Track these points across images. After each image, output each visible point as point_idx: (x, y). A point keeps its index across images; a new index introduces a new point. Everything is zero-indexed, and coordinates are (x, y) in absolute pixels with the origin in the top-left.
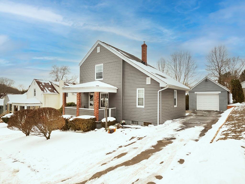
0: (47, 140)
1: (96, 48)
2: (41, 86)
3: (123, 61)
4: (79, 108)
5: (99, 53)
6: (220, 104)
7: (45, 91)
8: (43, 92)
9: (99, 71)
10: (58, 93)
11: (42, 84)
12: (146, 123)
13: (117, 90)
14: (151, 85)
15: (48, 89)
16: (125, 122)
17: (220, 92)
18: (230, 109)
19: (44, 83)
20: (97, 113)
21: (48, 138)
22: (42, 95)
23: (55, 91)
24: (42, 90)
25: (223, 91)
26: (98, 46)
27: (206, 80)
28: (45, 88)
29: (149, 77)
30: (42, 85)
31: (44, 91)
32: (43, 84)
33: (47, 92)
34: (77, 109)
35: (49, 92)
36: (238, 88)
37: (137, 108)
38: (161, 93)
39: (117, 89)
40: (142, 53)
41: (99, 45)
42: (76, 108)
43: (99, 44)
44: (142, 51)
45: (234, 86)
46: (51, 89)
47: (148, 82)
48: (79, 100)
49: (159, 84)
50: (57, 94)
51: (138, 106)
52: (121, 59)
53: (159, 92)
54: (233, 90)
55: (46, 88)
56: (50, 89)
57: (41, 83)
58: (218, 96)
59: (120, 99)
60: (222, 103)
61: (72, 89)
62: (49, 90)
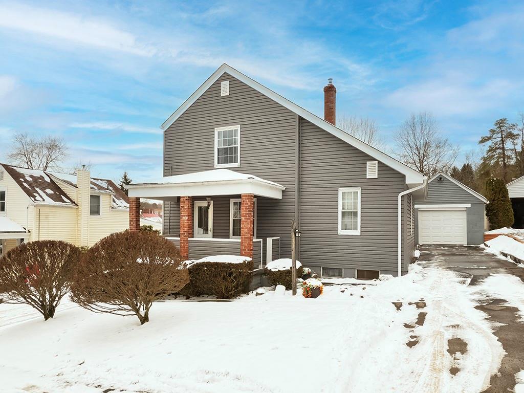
0: (142, 323)
1: (218, 83)
2: (25, 184)
3: (301, 119)
4: (189, 239)
5: (226, 97)
6: (468, 232)
7: (38, 198)
8: (33, 199)
9: (225, 144)
10: (74, 203)
11: (26, 178)
12: (366, 273)
13: (283, 192)
14: (378, 180)
15: (45, 192)
16: (310, 270)
17: (469, 206)
18: (491, 240)
19: (31, 176)
20: (251, 250)
21: (144, 319)
22: (31, 208)
23: (63, 198)
24: (30, 194)
25: (476, 203)
26: (225, 80)
27: (441, 179)
28: (36, 189)
29: (376, 160)
30: (26, 181)
31: (35, 197)
32: (30, 179)
33: (44, 200)
34: (181, 240)
35: (49, 201)
36: (503, 197)
37: (339, 237)
38: (406, 199)
39: (284, 188)
40: (326, 106)
41: (226, 77)
42: (179, 239)
43: (225, 73)
44: (325, 103)
45: (495, 193)
46: (53, 192)
47: (372, 172)
48: (189, 216)
49: (404, 176)
50: (71, 207)
51: (341, 232)
52: (295, 114)
53: (402, 197)
54: (494, 200)
55: (38, 189)
56: (49, 191)
57: (23, 176)
58: (465, 214)
59: (293, 214)
60: (473, 228)
61: (165, 187)
62: (47, 194)
